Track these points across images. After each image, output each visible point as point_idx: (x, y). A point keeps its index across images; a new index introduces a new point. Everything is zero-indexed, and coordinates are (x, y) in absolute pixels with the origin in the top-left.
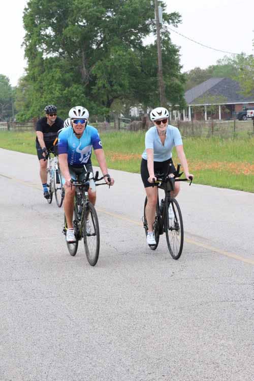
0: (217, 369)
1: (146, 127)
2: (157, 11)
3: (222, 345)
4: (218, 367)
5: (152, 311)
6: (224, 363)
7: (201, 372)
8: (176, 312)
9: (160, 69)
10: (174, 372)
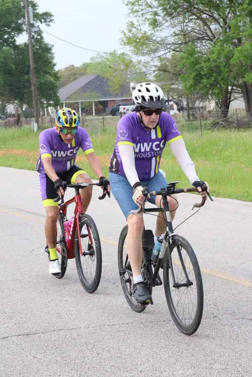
0: (59, 317)
1: (20, 124)
2: (28, 11)
3: (67, 301)
4: (60, 316)
5: (11, 279)
6: (66, 313)
7: (47, 320)
8: (31, 279)
9: (32, 68)
10: (24, 321)
